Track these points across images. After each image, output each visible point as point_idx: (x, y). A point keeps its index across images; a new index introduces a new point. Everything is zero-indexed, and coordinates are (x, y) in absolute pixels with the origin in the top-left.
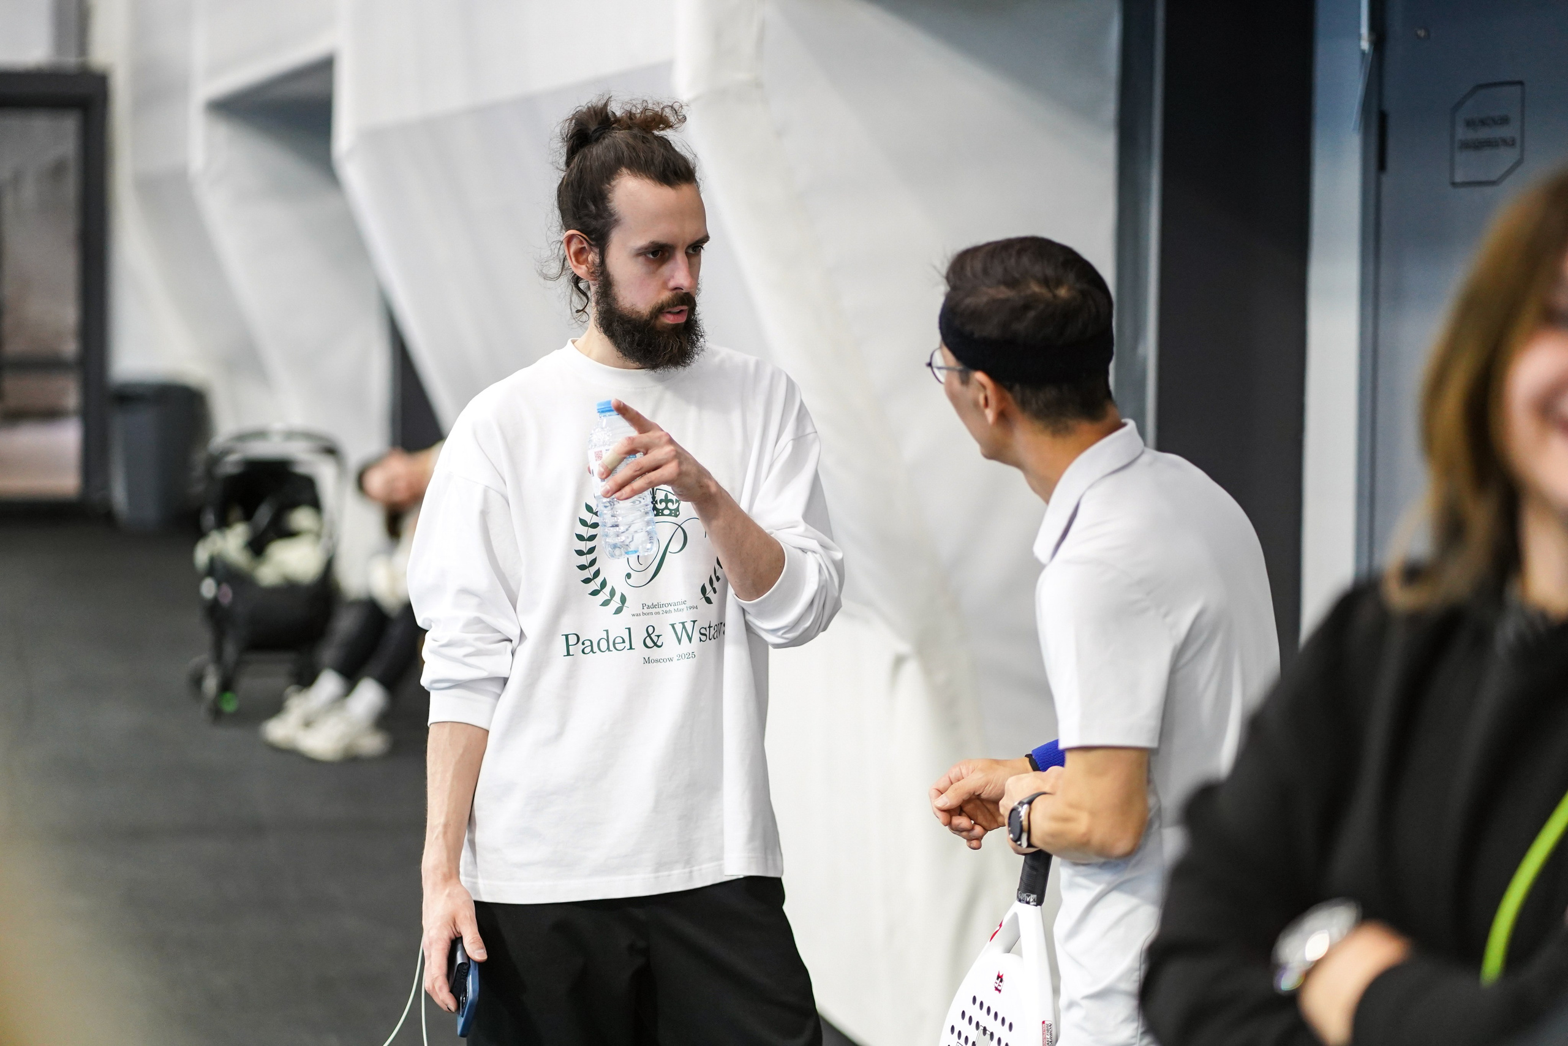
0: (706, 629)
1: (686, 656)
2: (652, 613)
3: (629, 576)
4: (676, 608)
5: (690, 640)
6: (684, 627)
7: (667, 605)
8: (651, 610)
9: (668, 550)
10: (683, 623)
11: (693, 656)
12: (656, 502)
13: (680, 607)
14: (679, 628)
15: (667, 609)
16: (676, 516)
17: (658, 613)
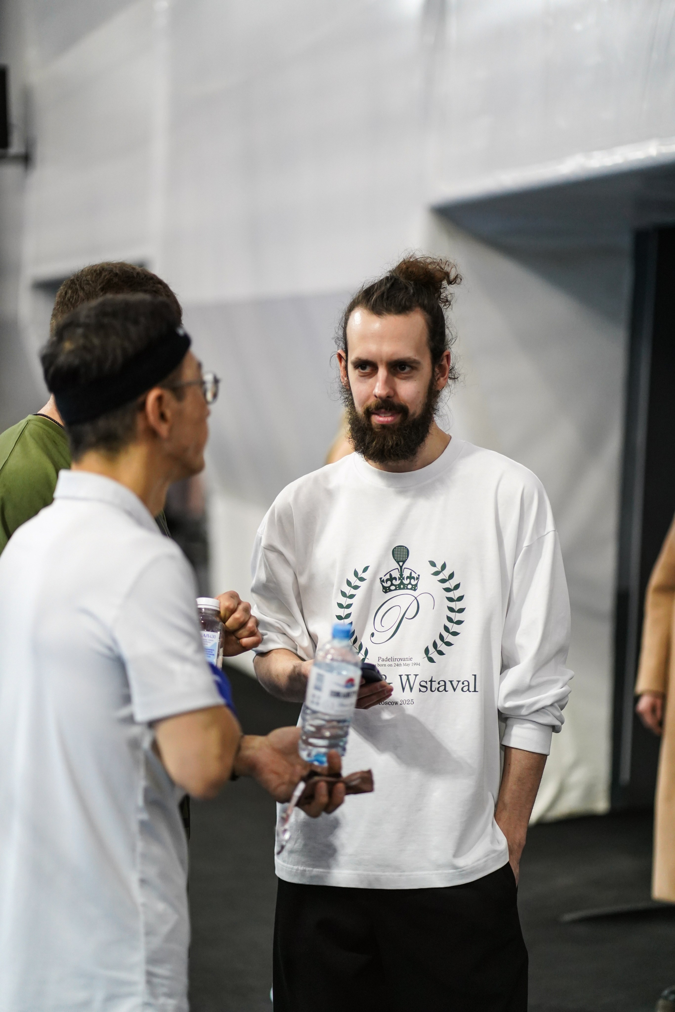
0: (426, 682)
1: (407, 702)
2: (385, 665)
3: (373, 635)
4: (405, 662)
5: (411, 689)
6: (408, 679)
7: (398, 660)
8: (384, 663)
9: (405, 616)
10: (408, 676)
11: (412, 703)
12: (404, 579)
13: (407, 662)
14: (404, 678)
15: (399, 663)
16: (415, 590)
17: (391, 665)
